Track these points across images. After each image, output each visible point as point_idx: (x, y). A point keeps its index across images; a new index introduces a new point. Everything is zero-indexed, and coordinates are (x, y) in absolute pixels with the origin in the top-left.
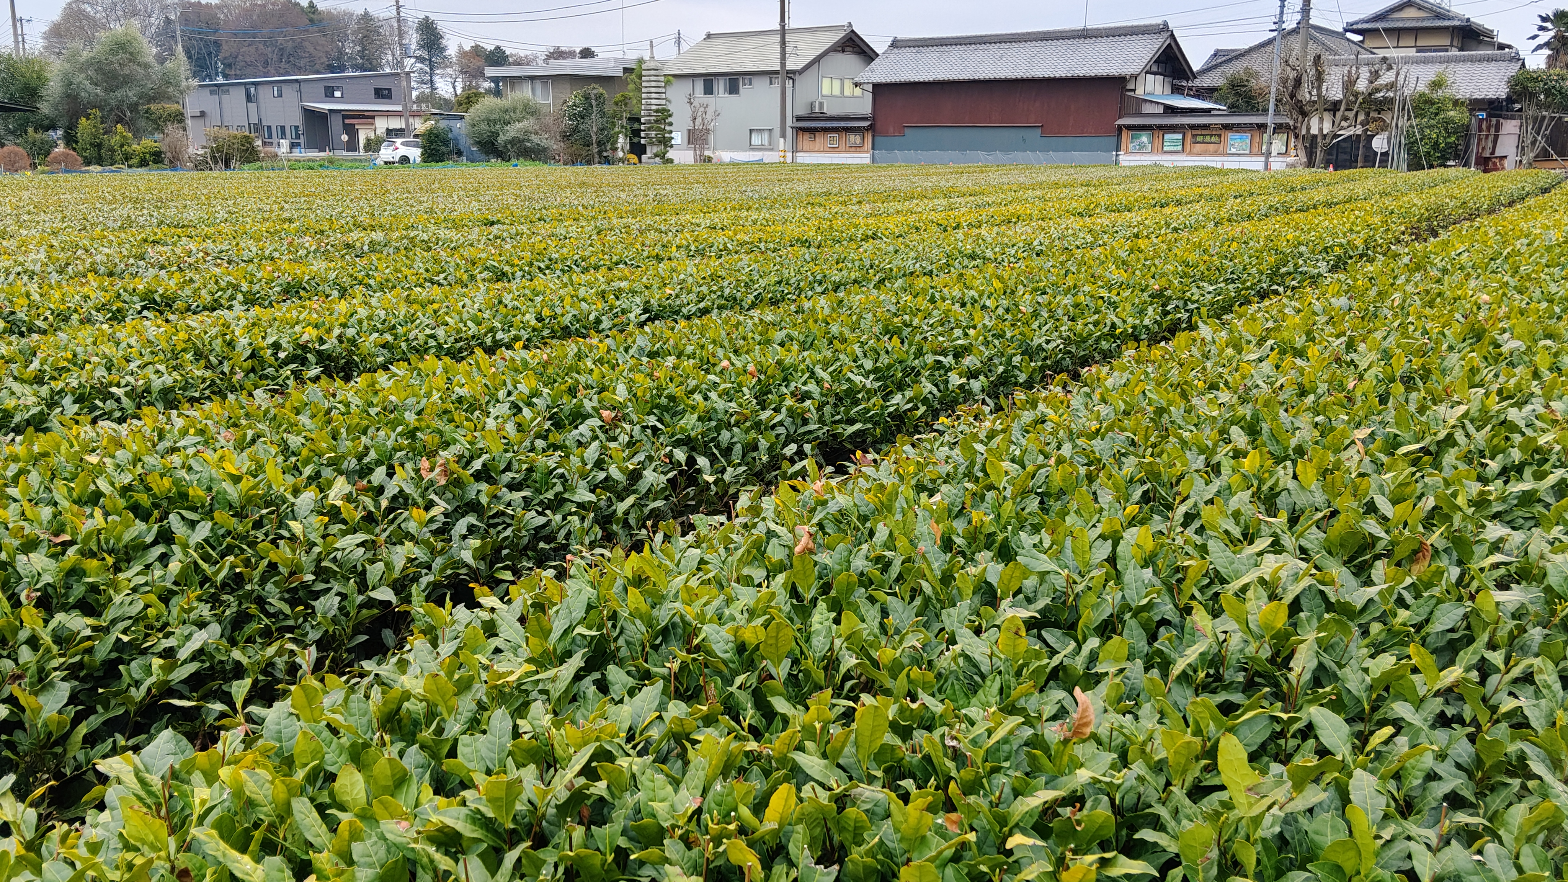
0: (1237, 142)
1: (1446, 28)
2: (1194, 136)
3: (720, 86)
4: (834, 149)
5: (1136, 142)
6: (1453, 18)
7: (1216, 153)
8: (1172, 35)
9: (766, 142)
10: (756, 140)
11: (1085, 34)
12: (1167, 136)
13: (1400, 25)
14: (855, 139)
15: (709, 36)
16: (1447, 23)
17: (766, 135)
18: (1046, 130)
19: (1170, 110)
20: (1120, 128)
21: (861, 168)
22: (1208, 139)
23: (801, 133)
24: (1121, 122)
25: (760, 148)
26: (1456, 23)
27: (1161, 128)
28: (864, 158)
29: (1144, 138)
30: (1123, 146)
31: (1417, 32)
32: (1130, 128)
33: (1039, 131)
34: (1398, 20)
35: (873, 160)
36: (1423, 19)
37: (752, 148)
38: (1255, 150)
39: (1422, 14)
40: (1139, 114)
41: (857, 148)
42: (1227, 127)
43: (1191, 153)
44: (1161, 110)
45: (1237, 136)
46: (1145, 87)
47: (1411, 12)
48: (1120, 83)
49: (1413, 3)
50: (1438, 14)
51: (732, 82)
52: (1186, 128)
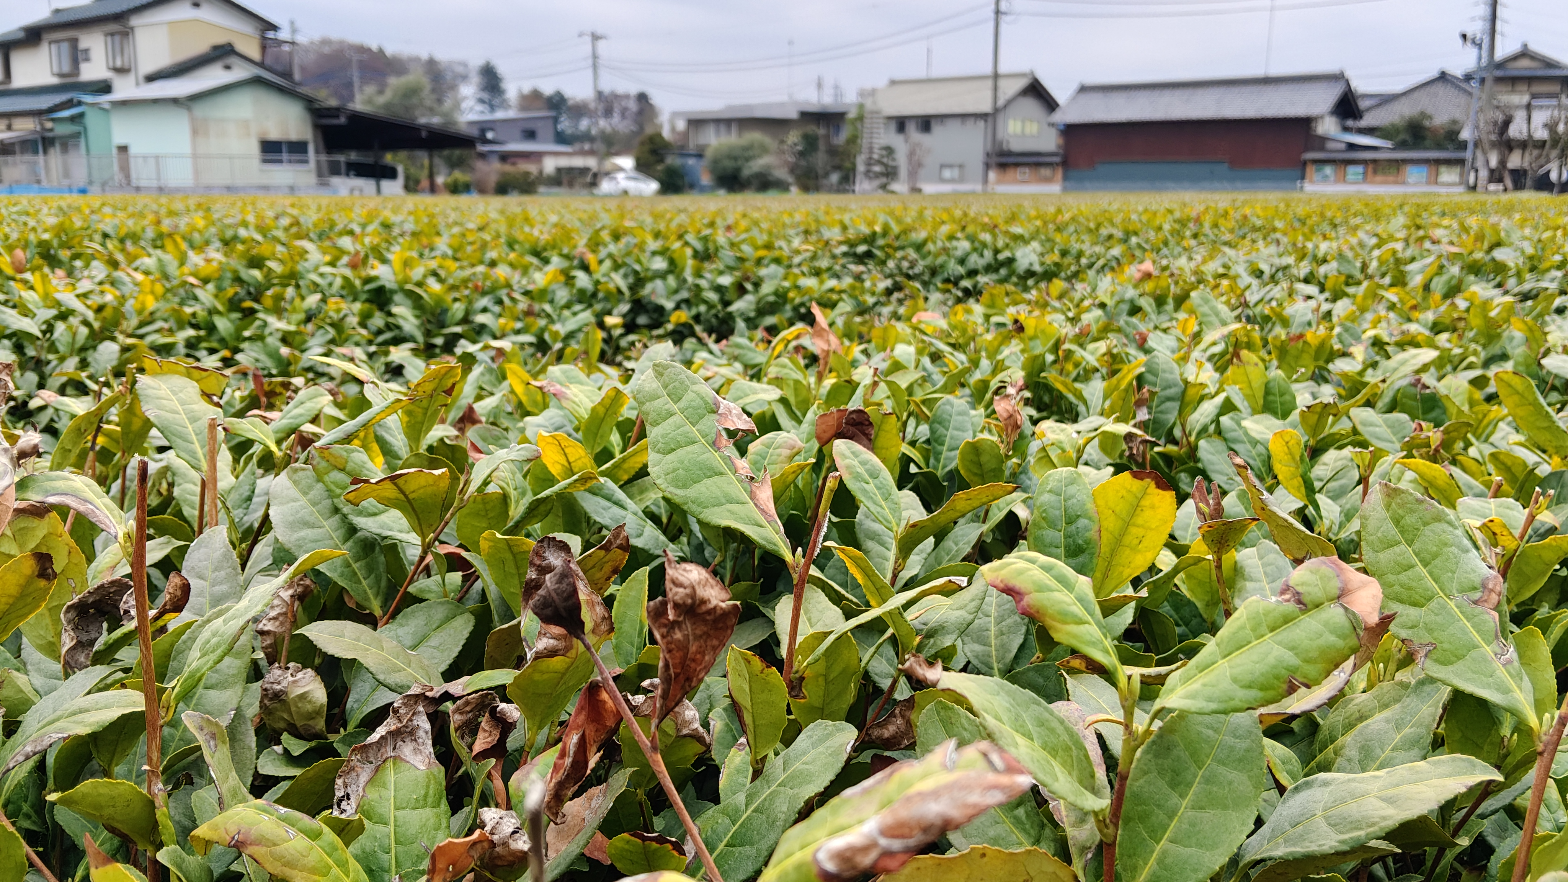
0: (1415, 175)
1: (1558, 75)
2: (1376, 169)
3: (911, 128)
4: (1024, 182)
5: (1320, 174)
7: (1395, 184)
8: (1347, 81)
9: (957, 176)
10: (947, 174)
11: (1266, 81)
12: (1349, 169)
13: (1516, 73)
14: (1046, 172)
15: (893, 83)
17: (958, 169)
18: (1230, 166)
19: (1352, 147)
20: (1305, 162)
21: (1053, 196)
22: (1388, 171)
23: (992, 169)
24: (1304, 156)
25: (952, 181)
27: (1344, 161)
28: (1055, 188)
29: (1328, 170)
30: (1308, 177)
31: (1530, 80)
32: (1316, 162)
33: (1225, 164)
34: (1510, 70)
35: (1064, 190)
36: (1537, 69)
37: (942, 180)
38: (1433, 180)
39: (1534, 65)
40: (1322, 148)
41: (1048, 180)
42: (1405, 161)
43: (1371, 183)
44: (1345, 147)
45: (1415, 169)
46: (1328, 127)
47: (1525, 63)
48: (1304, 124)
49: (1525, 53)
50: (1549, 64)
51: (926, 123)
52: (1364, 162)
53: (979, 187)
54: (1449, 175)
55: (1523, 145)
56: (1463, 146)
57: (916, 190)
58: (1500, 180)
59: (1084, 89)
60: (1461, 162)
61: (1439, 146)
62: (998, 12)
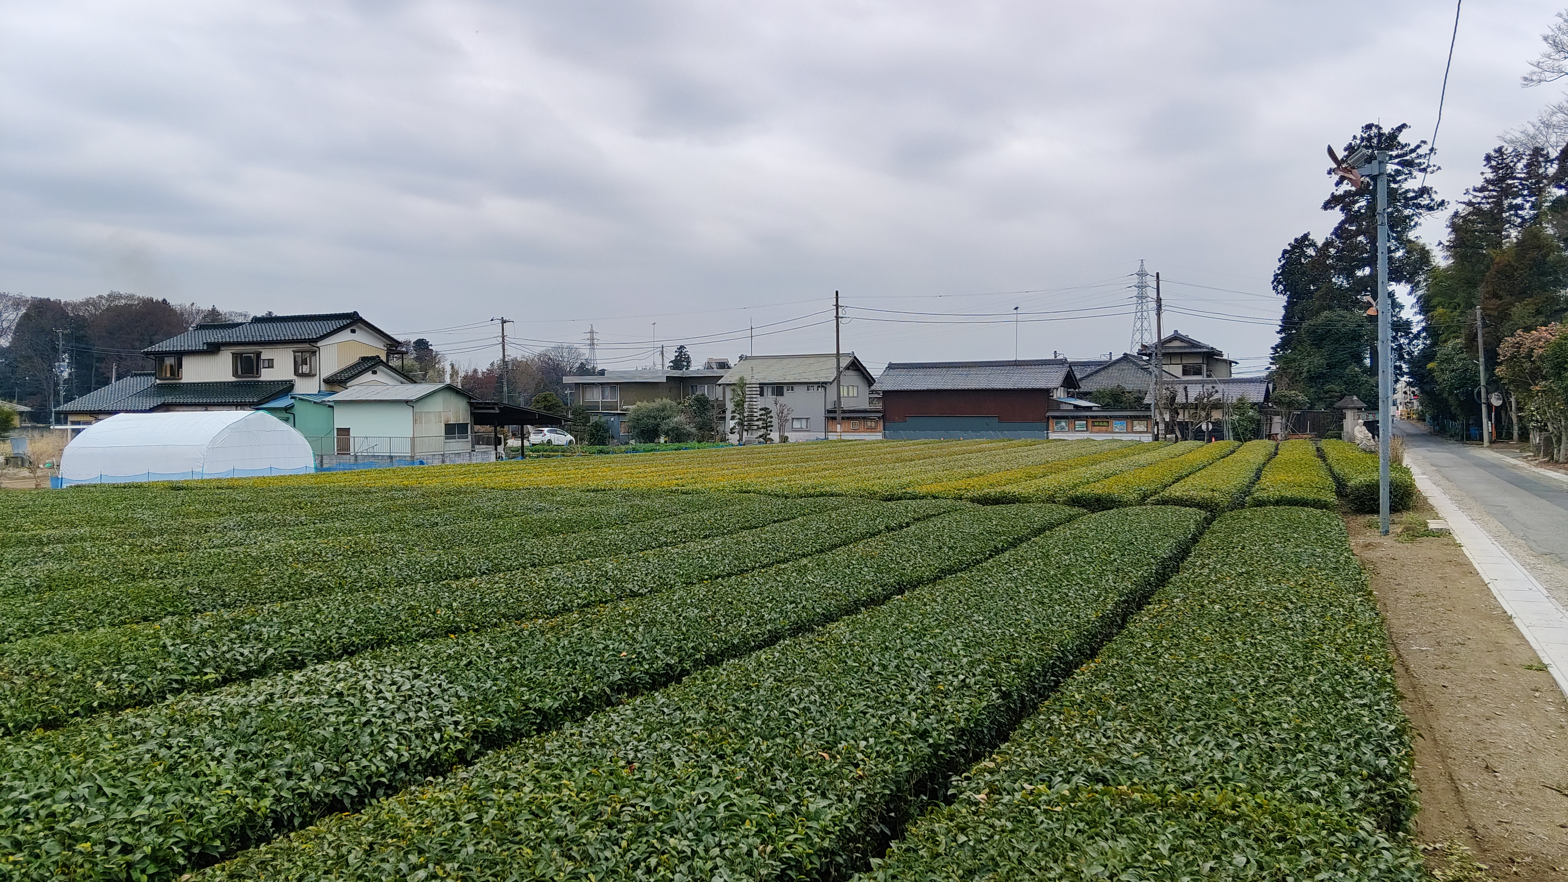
0: (1118, 425)
1: (1200, 353)
2: (1093, 422)
3: (769, 391)
4: (855, 431)
5: (1059, 426)
6: (1201, 347)
7: (1106, 432)
8: (1069, 363)
9: (804, 426)
10: (797, 425)
11: (1017, 364)
12: (1077, 422)
13: (1171, 351)
14: (870, 424)
15: (747, 358)
16: (1199, 350)
17: (804, 422)
18: (1001, 420)
19: (1077, 407)
20: (1048, 418)
21: (878, 442)
22: (1101, 424)
23: (830, 422)
24: (1047, 414)
25: (802, 430)
26: (1205, 350)
27: (1073, 417)
28: (879, 436)
29: (1063, 423)
30: (1050, 428)
31: (1182, 357)
32: (1054, 417)
33: (997, 419)
34: (1170, 348)
35: (884, 436)
36: (1185, 347)
37: (795, 430)
38: (1130, 430)
39: (1183, 344)
40: (1059, 410)
41: (872, 430)
42: (1111, 417)
43: (1091, 432)
44: (1072, 408)
45: (1118, 422)
46: (1060, 394)
47: (1177, 343)
48: (1046, 392)
49: (1176, 337)
50: (1193, 344)
51: (778, 389)
52: (1086, 418)
53: (822, 435)
54: (1139, 426)
55: (1185, 407)
56: (1148, 407)
57: (784, 439)
58: (1172, 432)
59: (891, 367)
60: (1148, 418)
61: (1132, 408)
62: (837, 317)
